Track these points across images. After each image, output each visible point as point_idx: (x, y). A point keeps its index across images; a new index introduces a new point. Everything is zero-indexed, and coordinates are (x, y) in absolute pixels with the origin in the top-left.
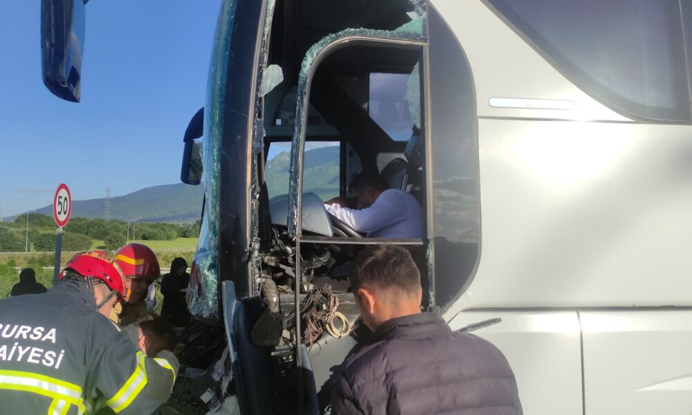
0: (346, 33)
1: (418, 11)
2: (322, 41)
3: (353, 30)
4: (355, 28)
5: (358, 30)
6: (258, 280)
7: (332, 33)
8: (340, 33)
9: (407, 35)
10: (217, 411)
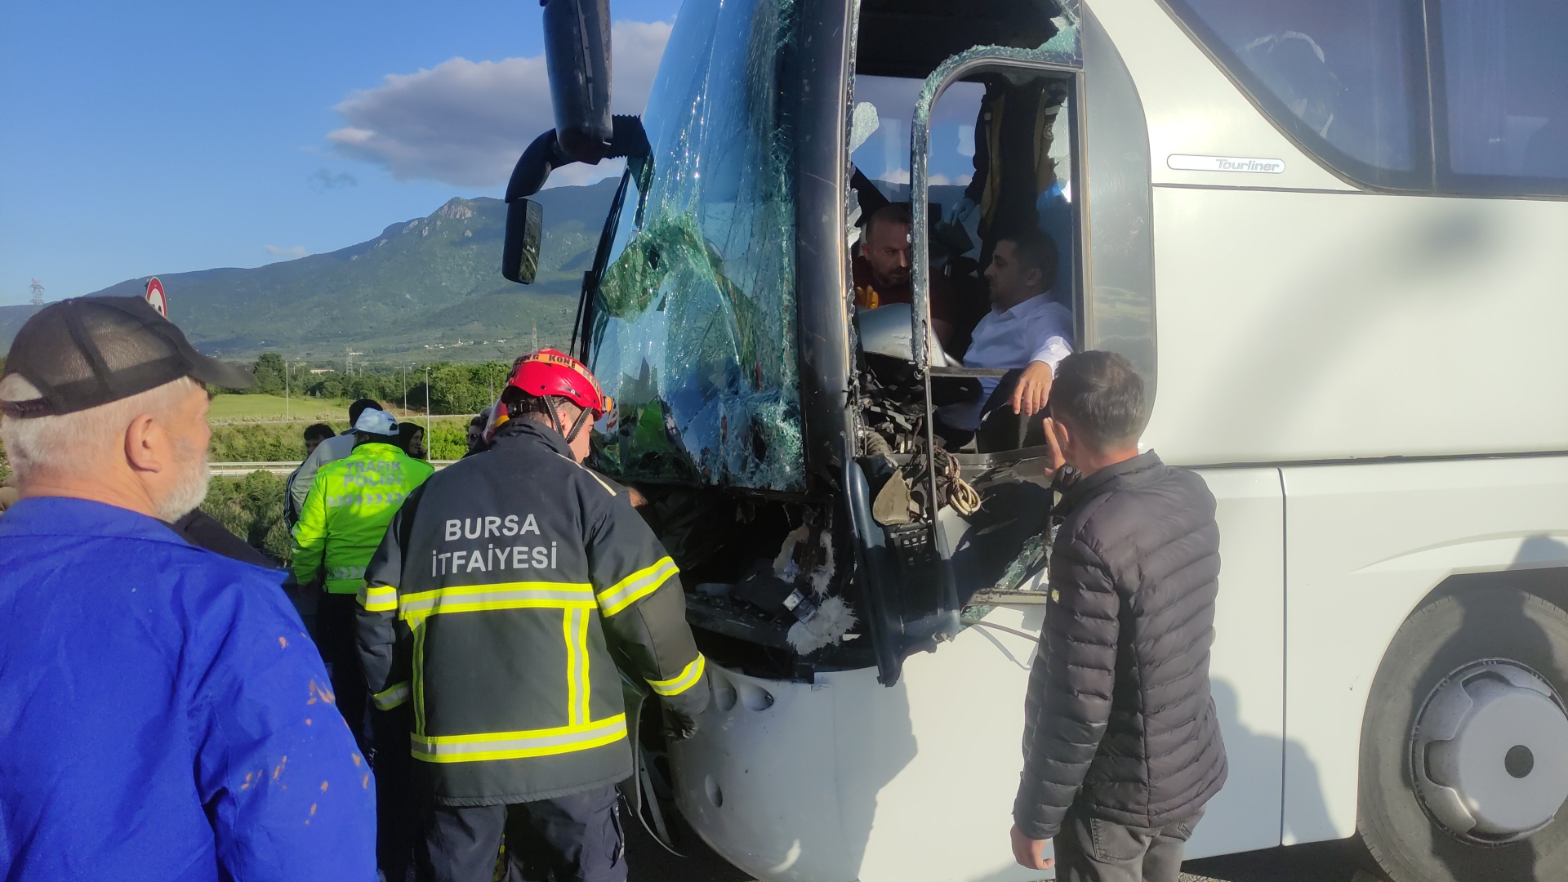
0: (973, 52)
1: (1067, 18)
2: (939, 69)
3: (981, 48)
4: (986, 45)
5: (988, 48)
6: (860, 433)
7: (955, 54)
8: (965, 54)
9: (1057, 56)
10: (810, 620)
